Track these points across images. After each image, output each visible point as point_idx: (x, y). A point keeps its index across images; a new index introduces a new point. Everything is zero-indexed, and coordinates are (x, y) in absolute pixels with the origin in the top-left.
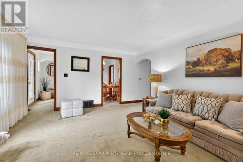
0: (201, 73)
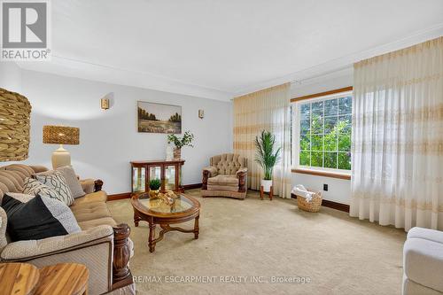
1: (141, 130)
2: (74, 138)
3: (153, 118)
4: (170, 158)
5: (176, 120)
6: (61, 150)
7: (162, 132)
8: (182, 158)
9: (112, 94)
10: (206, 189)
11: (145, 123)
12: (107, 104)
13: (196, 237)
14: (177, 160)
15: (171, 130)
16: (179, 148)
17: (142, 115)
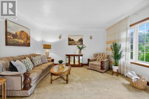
0: (18, 43)
1: (69, 44)
2: (49, 47)
3: (73, 40)
4: (77, 54)
5: (81, 41)
6: (47, 50)
7: (76, 45)
8: (82, 54)
9: (61, 34)
10: (88, 66)
11: (70, 42)
12: (60, 37)
13: (67, 83)
14: (80, 54)
15: (79, 44)
16: (81, 50)
17: (70, 40)
